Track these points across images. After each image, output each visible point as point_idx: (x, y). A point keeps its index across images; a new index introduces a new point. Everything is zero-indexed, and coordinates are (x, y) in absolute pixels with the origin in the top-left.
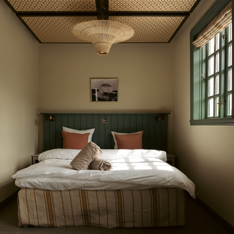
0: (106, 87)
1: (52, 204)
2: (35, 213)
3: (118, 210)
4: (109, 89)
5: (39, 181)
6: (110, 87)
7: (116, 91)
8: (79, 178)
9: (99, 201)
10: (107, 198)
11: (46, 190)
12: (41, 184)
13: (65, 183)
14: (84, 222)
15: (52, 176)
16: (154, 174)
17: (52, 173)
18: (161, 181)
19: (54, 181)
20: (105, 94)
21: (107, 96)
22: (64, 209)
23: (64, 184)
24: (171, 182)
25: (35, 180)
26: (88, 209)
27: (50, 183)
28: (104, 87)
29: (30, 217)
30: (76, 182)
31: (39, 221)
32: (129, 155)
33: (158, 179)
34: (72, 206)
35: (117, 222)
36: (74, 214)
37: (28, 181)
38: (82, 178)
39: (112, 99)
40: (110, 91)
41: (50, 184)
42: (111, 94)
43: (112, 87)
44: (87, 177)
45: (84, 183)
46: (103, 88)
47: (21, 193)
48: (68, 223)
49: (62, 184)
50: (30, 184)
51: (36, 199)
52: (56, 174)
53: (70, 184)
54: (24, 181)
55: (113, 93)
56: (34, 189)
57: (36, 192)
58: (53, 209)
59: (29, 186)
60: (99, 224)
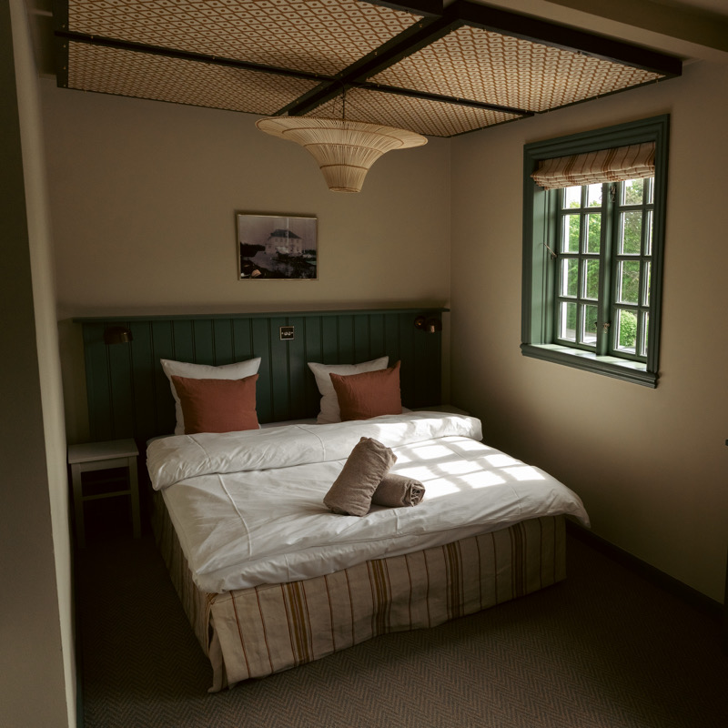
0: (284, 239)
1: (304, 611)
2: (263, 646)
3: (450, 583)
4: (293, 246)
5: (273, 566)
6: (295, 240)
7: (314, 252)
8: (373, 537)
9: (411, 574)
10: (429, 565)
11: (288, 583)
12: (281, 572)
13: (341, 555)
14: (375, 630)
15: (304, 545)
17: (306, 539)
18: (538, 508)
19: (313, 558)
20: (282, 258)
21: (286, 263)
22: (334, 613)
23: (339, 559)
24: (553, 505)
25: (263, 564)
26: (388, 599)
27: (303, 564)
28: (279, 239)
29: (249, 658)
30: (367, 546)
31: (274, 662)
32: (404, 438)
33: (531, 506)
34: (353, 602)
35: (448, 609)
36: (355, 620)
37: (244, 573)
38: (381, 535)
39: (302, 272)
40: (295, 251)
41: (303, 567)
42: (299, 258)
43: (300, 241)
44: (392, 531)
45: (386, 546)
46: (276, 240)
47: (221, 609)
48: (340, 644)
49: (335, 559)
50: (250, 578)
51: (264, 612)
52: (315, 538)
53: (352, 556)
54: (234, 574)
55: (305, 256)
56: (255, 588)
57: (263, 595)
58: (306, 622)
59: (245, 584)
60: (411, 625)
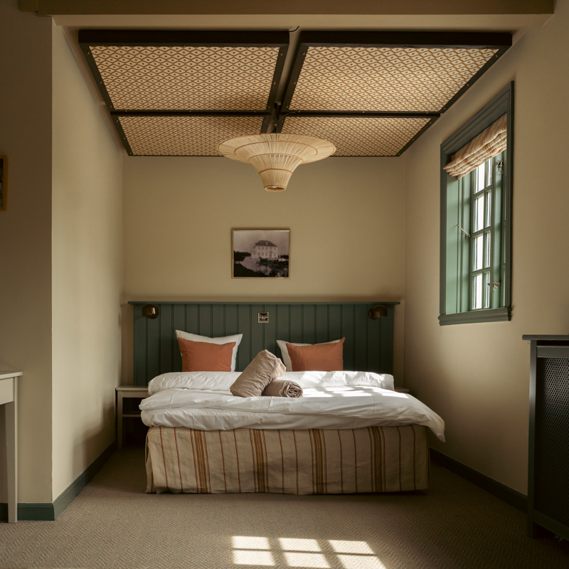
0: (265, 247)
1: (205, 453)
2: (176, 468)
3: (315, 462)
4: (271, 252)
5: (184, 414)
6: (273, 248)
7: (287, 257)
8: (252, 409)
9: (283, 448)
10: (297, 444)
11: (195, 430)
12: (188, 419)
13: (228, 417)
14: (257, 487)
15: (205, 405)
16: (376, 402)
17: (207, 402)
18: (388, 413)
19: (209, 414)
20: (263, 262)
21: (266, 265)
22: (225, 462)
23: (227, 419)
25: (178, 411)
26: (265, 461)
27: (203, 416)
28: (261, 247)
29: (168, 474)
30: (247, 414)
31: (183, 482)
34: (239, 456)
35: (313, 483)
36: (240, 471)
37: (166, 413)
38: (257, 408)
39: (278, 272)
40: (273, 256)
41: (203, 419)
42: (276, 262)
43: (277, 248)
44: (265, 407)
45: (261, 417)
46: (259, 249)
47: (152, 436)
48: (230, 487)
49: (224, 418)
50: (170, 418)
51: (179, 445)
52: (213, 402)
53: (236, 419)
54: (160, 413)
55: (280, 260)
56: (175, 428)
57: (179, 434)
58: (206, 461)
59: (167, 422)
60: (283, 489)
